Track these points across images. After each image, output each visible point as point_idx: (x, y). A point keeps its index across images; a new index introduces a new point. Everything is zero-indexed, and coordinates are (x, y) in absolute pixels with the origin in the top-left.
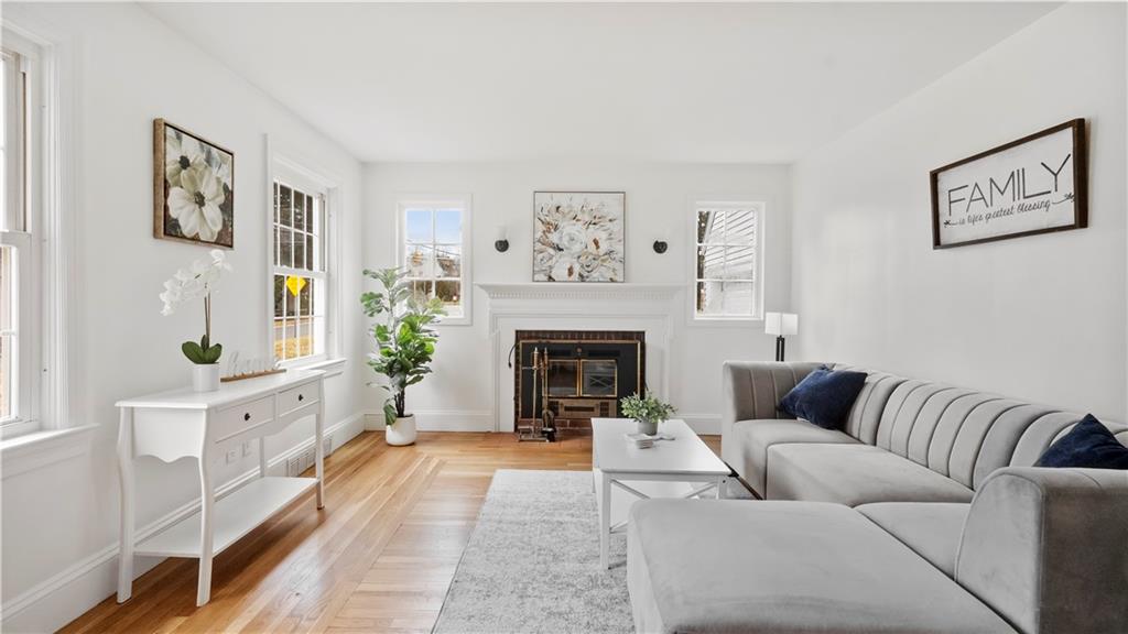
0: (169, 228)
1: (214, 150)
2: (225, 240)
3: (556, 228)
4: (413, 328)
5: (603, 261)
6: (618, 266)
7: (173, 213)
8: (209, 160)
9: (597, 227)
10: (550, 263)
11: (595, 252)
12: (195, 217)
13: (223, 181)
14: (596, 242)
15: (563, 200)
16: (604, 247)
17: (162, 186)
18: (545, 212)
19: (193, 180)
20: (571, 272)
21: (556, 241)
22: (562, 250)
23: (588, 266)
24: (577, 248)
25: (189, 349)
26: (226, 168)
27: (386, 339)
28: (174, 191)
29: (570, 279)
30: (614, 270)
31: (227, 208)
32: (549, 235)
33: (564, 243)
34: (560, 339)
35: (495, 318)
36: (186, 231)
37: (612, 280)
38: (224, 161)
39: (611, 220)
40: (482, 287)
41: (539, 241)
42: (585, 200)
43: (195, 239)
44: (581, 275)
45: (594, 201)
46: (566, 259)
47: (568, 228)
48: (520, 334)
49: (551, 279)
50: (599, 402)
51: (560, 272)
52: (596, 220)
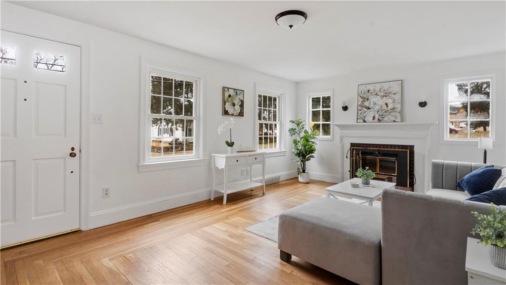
0: (226, 113)
1: (238, 91)
2: (241, 114)
3: (368, 99)
4: (307, 141)
5: (390, 112)
6: (398, 115)
7: (226, 109)
8: (236, 94)
9: (388, 97)
10: (364, 115)
11: (386, 109)
12: (232, 110)
13: (241, 98)
14: (387, 105)
15: (371, 87)
16: (390, 106)
17: (224, 103)
18: (363, 93)
19: (232, 100)
20: (374, 118)
21: (367, 105)
22: (369, 109)
23: (382, 115)
24: (377, 107)
25: (227, 143)
26: (242, 95)
27: (297, 144)
28: (227, 104)
29: (374, 121)
30: (395, 117)
31: (242, 106)
32: (364, 103)
33: (372, 105)
34: (370, 147)
35: (342, 138)
36: (230, 113)
37: (394, 121)
38: (241, 93)
39: (394, 94)
40: (336, 125)
41: (360, 106)
42: (382, 86)
43: (233, 115)
44: (379, 119)
45: (386, 86)
46: (372, 113)
47: (373, 99)
48: (352, 145)
49: (364, 121)
50: (387, 177)
51: (369, 118)
52: (387, 94)
